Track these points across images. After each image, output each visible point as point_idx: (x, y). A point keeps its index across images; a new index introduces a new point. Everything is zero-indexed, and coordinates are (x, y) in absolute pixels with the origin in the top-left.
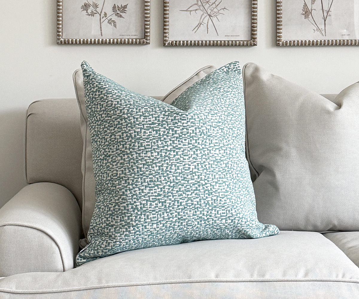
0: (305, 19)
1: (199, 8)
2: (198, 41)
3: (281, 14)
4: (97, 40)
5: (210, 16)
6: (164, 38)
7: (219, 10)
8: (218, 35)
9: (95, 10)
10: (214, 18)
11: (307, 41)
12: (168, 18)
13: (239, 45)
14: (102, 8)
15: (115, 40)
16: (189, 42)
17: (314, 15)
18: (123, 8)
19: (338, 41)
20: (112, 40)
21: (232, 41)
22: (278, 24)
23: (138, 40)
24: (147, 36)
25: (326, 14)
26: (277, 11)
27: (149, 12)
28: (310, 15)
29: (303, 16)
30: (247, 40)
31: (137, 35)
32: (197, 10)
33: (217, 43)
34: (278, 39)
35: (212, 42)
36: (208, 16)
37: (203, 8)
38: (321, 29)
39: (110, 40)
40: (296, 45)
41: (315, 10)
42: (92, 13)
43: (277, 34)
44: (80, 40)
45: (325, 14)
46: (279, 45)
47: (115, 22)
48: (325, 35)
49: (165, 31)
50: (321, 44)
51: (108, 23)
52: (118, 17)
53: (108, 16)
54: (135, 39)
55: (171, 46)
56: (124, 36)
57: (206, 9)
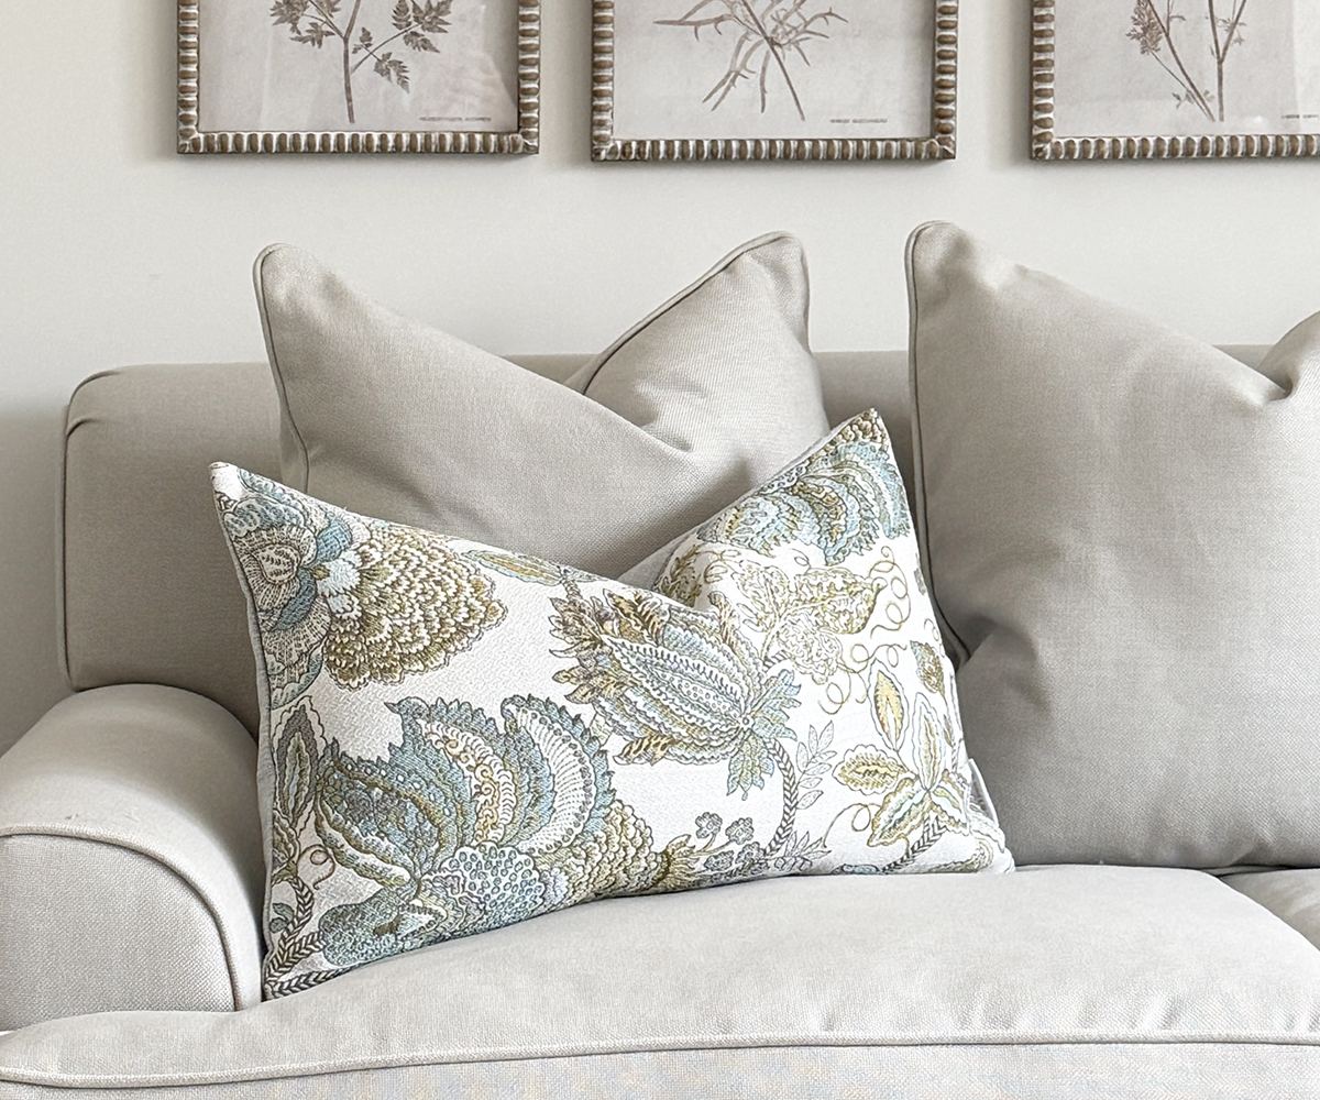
0: (1143, 52)
1: (728, 11)
2: (728, 142)
3: (1051, 33)
4: (333, 136)
5: (772, 43)
6: (592, 130)
7: (808, 19)
8: (803, 119)
9: (324, 19)
10: (787, 53)
11: (1152, 141)
12: (609, 52)
13: (887, 158)
14: (355, 13)
15: (405, 139)
16: (692, 144)
17: (1176, 38)
18: (433, 14)
19: (1271, 139)
20: (391, 137)
21: (859, 142)
22: (1039, 75)
23: (493, 137)
24: (529, 122)
25: (1226, 35)
26: (1035, 24)
27: (535, 27)
28: (1165, 38)
29: (1137, 43)
30: (915, 135)
31: (489, 119)
32: (721, 19)
33: (800, 151)
34: (1037, 131)
35: (780, 145)
36: (766, 45)
37: (748, 13)
38: (1207, 92)
39: (383, 138)
40: (1106, 156)
42: (316, 32)
43: (1035, 112)
44: (267, 138)
45: (1222, 36)
46: (1040, 154)
47: (403, 69)
48: (1222, 119)
49: (597, 102)
50: (1203, 152)
51: (377, 69)
52: (416, 46)
53: (375, 42)
54: (480, 133)
55: (620, 160)
56: (437, 123)
57: (757, 16)
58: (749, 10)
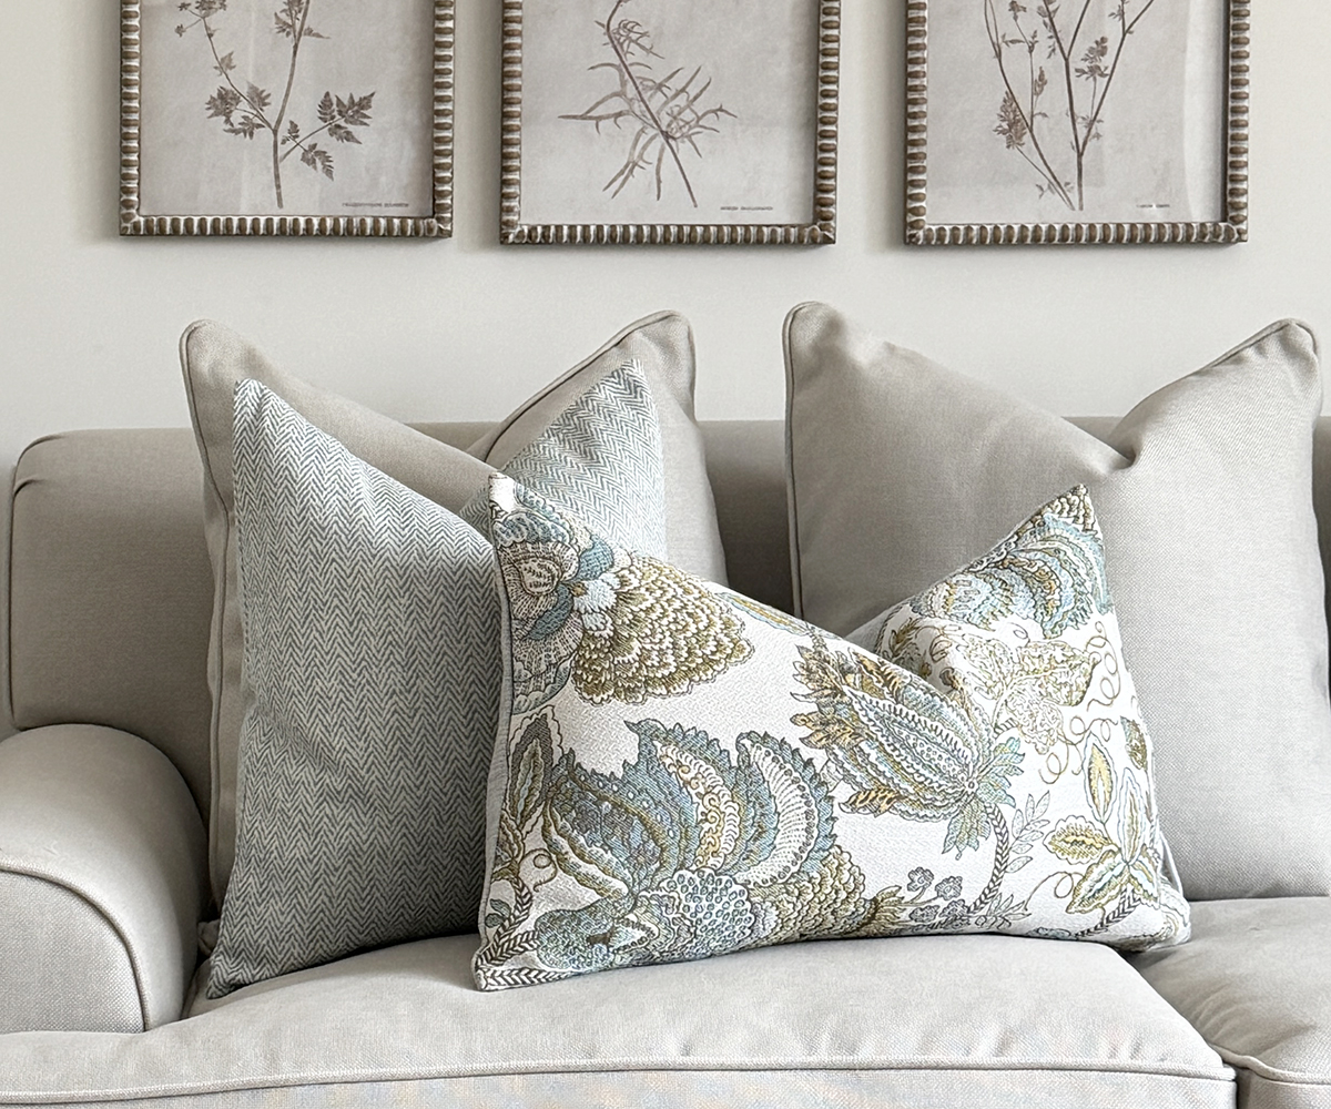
0: (1008, 147)
1: (627, 108)
2: (626, 227)
3: (923, 129)
4: (262, 220)
5: (667, 136)
6: (501, 215)
7: (700, 114)
8: (696, 206)
9: (255, 112)
10: (680, 145)
11: (1016, 228)
12: (516, 144)
13: (772, 242)
14: (283, 107)
15: (329, 223)
16: (593, 228)
17: (1039, 134)
18: (356, 108)
19: (1127, 227)
20: (316, 222)
21: (747, 227)
22: (911, 167)
23: (410, 222)
24: (443, 208)
25: (1085, 131)
26: (909, 120)
27: (448, 120)
28: (1028, 133)
29: (1003, 138)
30: (800, 222)
31: (407, 205)
32: (620, 114)
33: (692, 235)
34: (911, 218)
35: (673, 230)
36: (661, 139)
37: (644, 109)
38: (1067, 184)
39: (309, 222)
40: (974, 241)
41: (1045, 115)
42: (248, 124)
43: (909, 201)
44: (202, 222)
45: (1082, 132)
46: (914, 240)
47: (327, 159)
48: (1081, 208)
49: (506, 190)
50: (1064, 238)
51: (303, 159)
52: (340, 138)
53: (302, 134)
54: (399, 218)
55: (527, 242)
56: (359, 208)
57: (653, 112)
58: (647, 107)
